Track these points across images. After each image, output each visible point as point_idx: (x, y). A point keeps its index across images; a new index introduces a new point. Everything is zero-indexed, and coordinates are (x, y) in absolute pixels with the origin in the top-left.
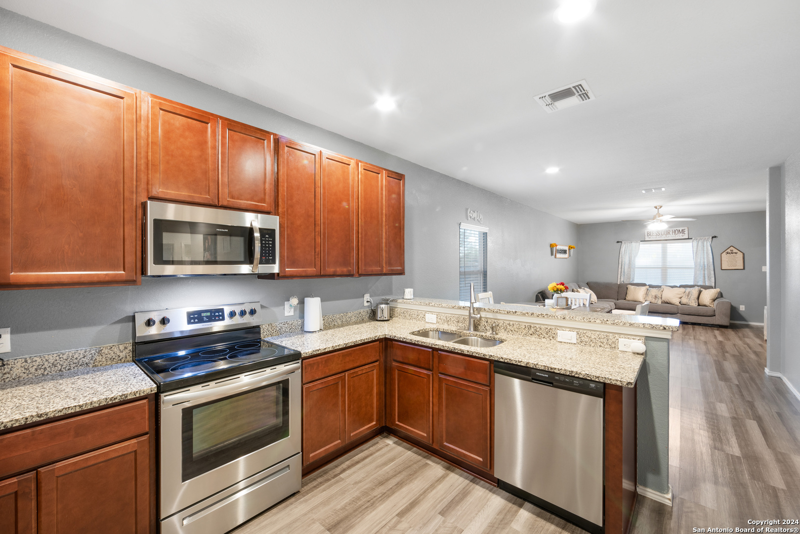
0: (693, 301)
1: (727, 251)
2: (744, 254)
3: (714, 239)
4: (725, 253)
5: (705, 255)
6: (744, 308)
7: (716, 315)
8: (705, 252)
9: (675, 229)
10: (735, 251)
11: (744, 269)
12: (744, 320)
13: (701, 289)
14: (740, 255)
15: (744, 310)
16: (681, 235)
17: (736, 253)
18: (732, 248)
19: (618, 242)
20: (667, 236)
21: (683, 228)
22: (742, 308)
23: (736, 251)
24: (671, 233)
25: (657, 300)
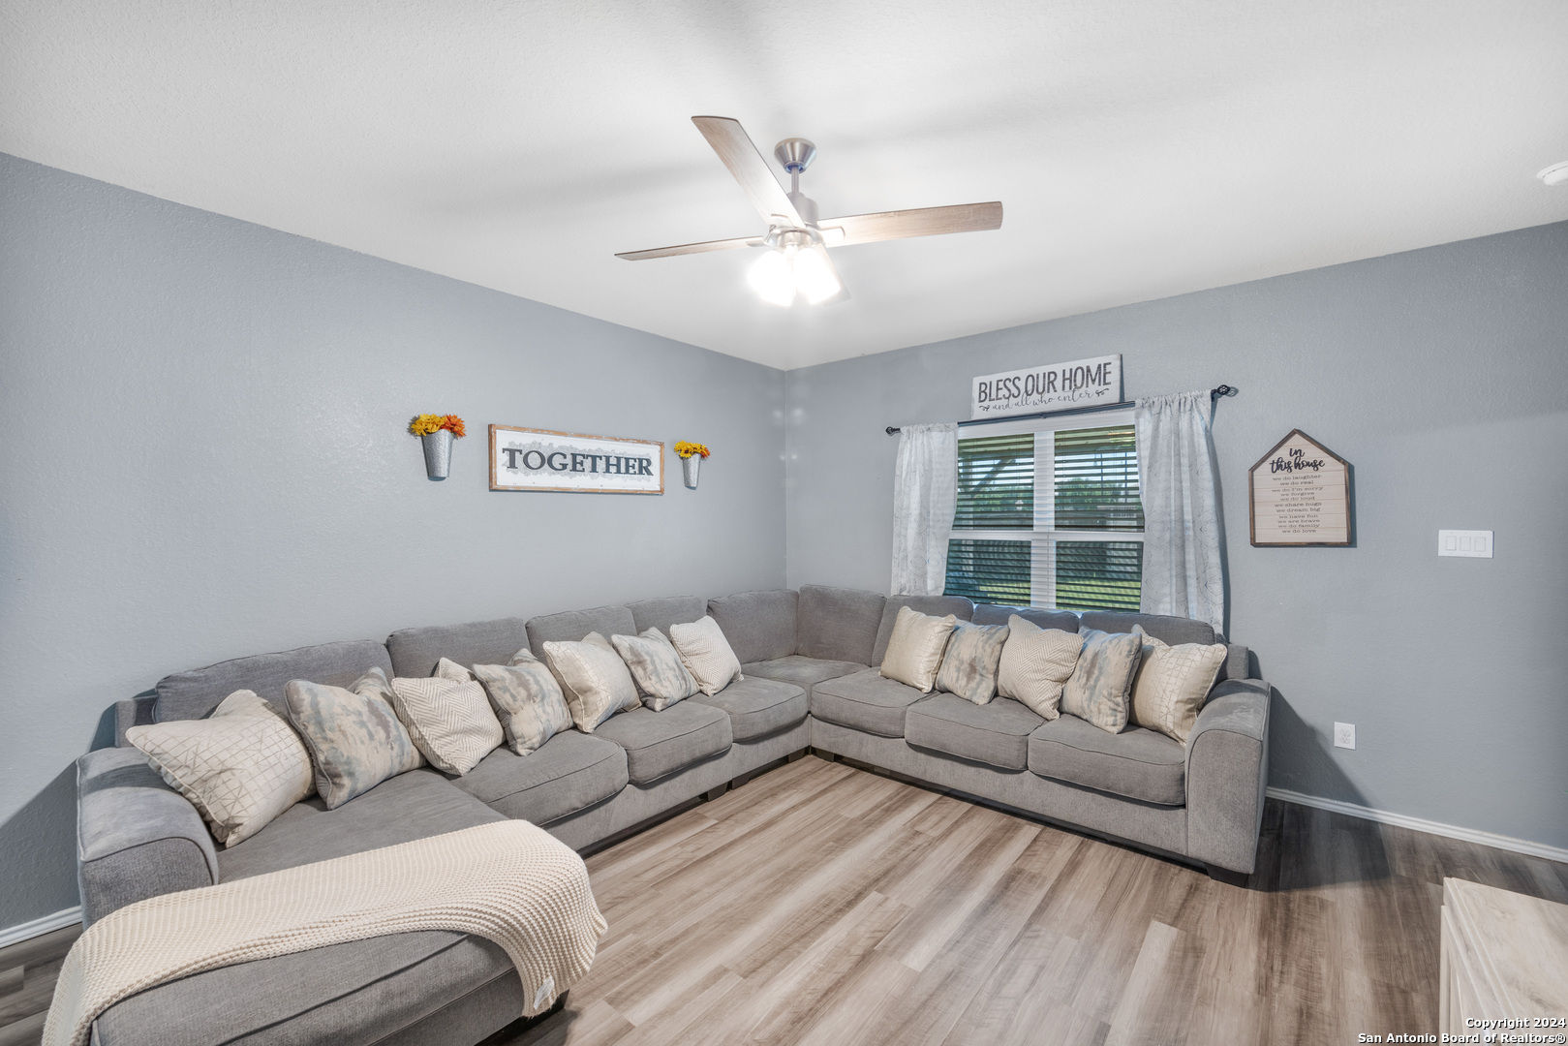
0: (1106, 706)
1: (1275, 457)
2: (1350, 470)
3: (1222, 400)
4: (1266, 466)
5: (1186, 476)
6: (1352, 738)
7: (1191, 805)
8: (1185, 461)
9: (1074, 365)
10: (1311, 453)
11: (1351, 542)
12: (1353, 795)
13: (1149, 641)
14: (1332, 475)
15: (1352, 745)
16: (1093, 388)
17: (1315, 465)
18: (1297, 442)
19: (891, 431)
20: (1046, 396)
21: (1102, 360)
22: (1343, 736)
23: (1319, 455)
24: (1058, 383)
25: (973, 684)
